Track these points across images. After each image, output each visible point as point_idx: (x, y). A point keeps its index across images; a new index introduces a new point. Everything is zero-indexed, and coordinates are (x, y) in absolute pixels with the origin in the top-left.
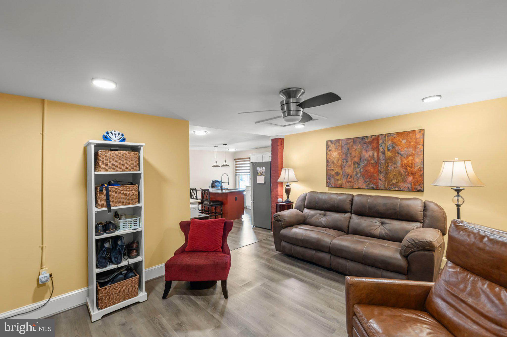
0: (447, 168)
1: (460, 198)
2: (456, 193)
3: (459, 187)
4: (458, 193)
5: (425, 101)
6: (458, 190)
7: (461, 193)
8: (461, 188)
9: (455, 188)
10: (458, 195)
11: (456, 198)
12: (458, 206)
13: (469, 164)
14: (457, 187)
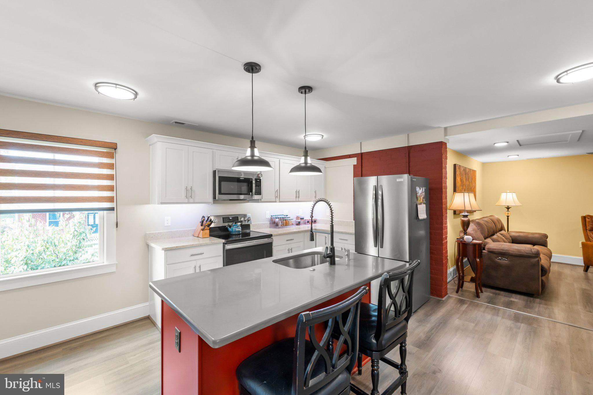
0: (503, 196)
1: (509, 212)
2: (507, 210)
3: (509, 206)
4: (508, 210)
5: (509, 157)
6: (508, 208)
7: (509, 210)
8: (510, 207)
9: (507, 207)
10: (508, 211)
11: (507, 212)
12: (508, 216)
13: (514, 194)
14: (507, 206)
